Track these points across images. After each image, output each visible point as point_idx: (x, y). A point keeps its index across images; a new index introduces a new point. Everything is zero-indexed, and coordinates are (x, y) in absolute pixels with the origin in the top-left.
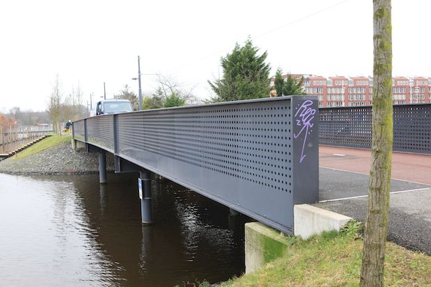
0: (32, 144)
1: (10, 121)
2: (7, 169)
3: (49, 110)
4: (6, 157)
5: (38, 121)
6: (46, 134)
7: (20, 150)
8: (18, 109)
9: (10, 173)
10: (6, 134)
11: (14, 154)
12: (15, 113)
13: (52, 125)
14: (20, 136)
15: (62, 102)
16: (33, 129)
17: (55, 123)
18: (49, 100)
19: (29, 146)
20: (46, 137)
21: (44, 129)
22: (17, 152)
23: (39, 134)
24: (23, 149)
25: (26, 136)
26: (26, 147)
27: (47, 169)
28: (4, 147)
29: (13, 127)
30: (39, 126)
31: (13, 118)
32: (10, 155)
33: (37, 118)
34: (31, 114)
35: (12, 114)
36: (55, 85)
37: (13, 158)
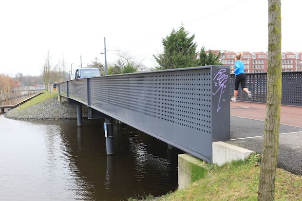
0: (31, 99)
1: (16, 82)
2: (14, 116)
3: (42, 75)
4: (13, 108)
5: (35, 83)
6: (41, 92)
7: (22, 103)
8: (21, 74)
9: (15, 119)
10: (13, 92)
11: (18, 105)
12: (19, 77)
13: (44, 85)
14: (23, 93)
15: (51, 69)
16: (31, 88)
17: (46, 84)
18: (42, 68)
19: (29, 100)
20: (41, 93)
21: (39, 88)
22: (20, 104)
23: (36, 92)
24: (24, 102)
25: (27, 93)
26: (27, 101)
27: (41, 116)
28: (11, 101)
29: (18, 87)
30: (36, 86)
31: (18, 81)
32: (16, 106)
33: (34, 81)
34: (30, 78)
35: (17, 78)
36: (47, 58)
37: (18, 108)
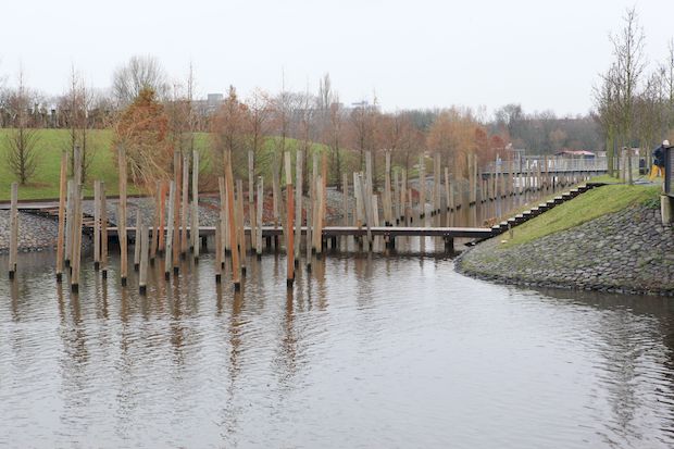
0: (550, 206)
1: (497, 140)
2: (488, 268)
3: (597, 113)
4: (484, 237)
5: (566, 144)
6: (588, 179)
7: (519, 221)
8: (518, 109)
9: (493, 278)
10: (486, 177)
11: (504, 229)
12: (507, 120)
13: (603, 155)
14: (520, 183)
16: (551, 164)
17: (614, 154)
18: (601, 83)
19: (543, 210)
20: (590, 186)
21: (582, 165)
22: (513, 224)
23: (568, 178)
24: (527, 217)
25: (534, 182)
26: (535, 214)
27: (588, 276)
28: (478, 211)
29: (504, 158)
30: (570, 157)
31: (504, 136)
32: (496, 233)
33: (562, 135)
34: (549, 125)
35: (501, 124)
37: (504, 238)
